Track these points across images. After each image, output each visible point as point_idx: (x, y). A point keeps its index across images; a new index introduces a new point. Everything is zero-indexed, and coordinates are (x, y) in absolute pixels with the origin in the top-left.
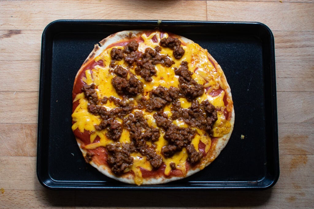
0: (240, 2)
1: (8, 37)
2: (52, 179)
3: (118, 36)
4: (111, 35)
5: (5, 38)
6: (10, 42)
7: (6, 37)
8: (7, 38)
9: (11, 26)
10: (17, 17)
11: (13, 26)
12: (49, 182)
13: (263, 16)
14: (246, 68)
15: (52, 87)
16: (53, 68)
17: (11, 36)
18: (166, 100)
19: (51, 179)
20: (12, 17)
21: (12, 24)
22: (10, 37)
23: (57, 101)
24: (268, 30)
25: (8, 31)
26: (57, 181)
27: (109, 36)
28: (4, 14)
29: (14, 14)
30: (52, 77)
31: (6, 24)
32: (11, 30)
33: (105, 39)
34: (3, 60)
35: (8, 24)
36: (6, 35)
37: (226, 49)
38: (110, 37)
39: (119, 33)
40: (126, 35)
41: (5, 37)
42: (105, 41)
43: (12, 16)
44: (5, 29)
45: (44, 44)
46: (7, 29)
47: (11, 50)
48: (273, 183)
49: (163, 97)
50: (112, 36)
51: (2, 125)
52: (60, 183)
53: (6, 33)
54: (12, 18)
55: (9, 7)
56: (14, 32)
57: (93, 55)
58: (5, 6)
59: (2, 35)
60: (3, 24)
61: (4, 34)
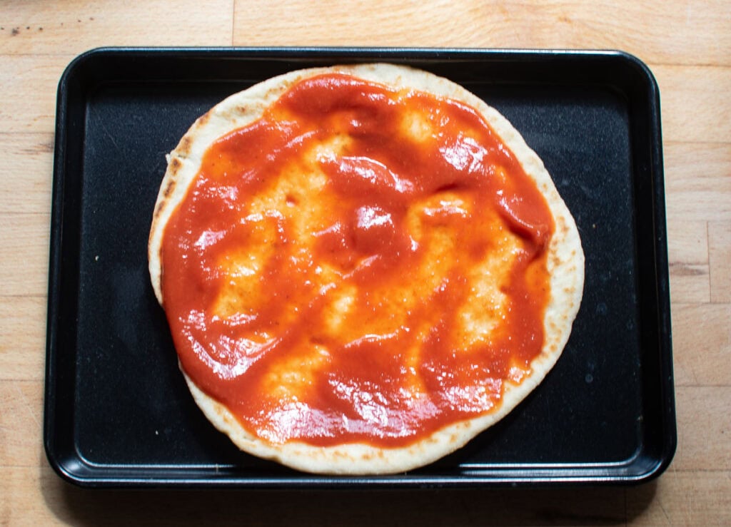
2: (85, 461)
3: (218, 116)
4: (198, 121)
7: (48, 151)
12: (74, 466)
14: (587, 170)
15: (83, 221)
16: (85, 173)
19: (82, 462)
23: (97, 258)
24: (642, 70)
26: (96, 465)
30: (85, 196)
33: (186, 135)
37: (536, 120)
38: (198, 127)
42: (188, 141)
45: (63, 109)
46: (49, 129)
48: (661, 466)
50: (201, 122)
52: (105, 471)
58: (45, 69)
59: (35, 147)
60: (39, 117)
61: (41, 143)
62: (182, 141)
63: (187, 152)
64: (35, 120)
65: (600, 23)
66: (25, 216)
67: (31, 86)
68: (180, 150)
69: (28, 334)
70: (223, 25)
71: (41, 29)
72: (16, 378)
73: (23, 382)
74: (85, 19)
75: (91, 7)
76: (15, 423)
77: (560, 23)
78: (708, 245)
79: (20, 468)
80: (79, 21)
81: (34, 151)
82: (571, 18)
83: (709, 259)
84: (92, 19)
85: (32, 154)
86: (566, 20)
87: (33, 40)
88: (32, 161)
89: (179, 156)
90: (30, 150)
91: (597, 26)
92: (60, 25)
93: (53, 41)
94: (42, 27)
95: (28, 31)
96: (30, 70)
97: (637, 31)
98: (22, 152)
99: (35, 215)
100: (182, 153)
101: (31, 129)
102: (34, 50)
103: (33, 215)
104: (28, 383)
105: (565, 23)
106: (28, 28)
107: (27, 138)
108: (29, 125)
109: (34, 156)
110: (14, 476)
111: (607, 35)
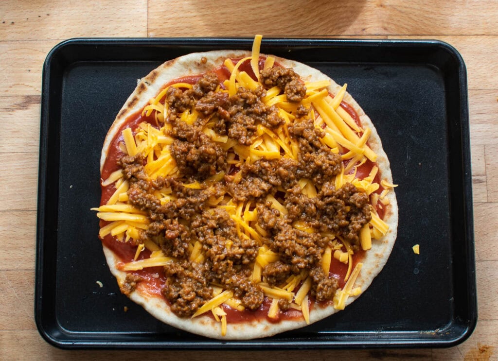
0: (448, 37)
1: (23, 109)
4: (166, 63)
5: (18, 111)
6: (28, 118)
7: (20, 109)
8: (20, 111)
9: (28, 89)
10: (39, 70)
11: (32, 89)
13: (491, 63)
17: (30, 107)
18: (271, 183)
20: (29, 71)
21: (30, 84)
22: (26, 109)
23: (71, 187)
25: (23, 97)
27: (162, 65)
28: (14, 65)
29: (33, 66)
31: (18, 84)
32: (28, 96)
33: (156, 70)
34: (15, 151)
35: (23, 84)
36: (18, 105)
38: (164, 67)
39: (183, 59)
40: (195, 63)
41: (17, 109)
42: (155, 74)
43: (30, 69)
44: (17, 94)
46: (20, 93)
47: (30, 133)
49: (265, 177)
50: (168, 64)
51: (17, 272)
53: (20, 101)
54: (30, 74)
55: (24, 53)
56: (35, 100)
57: (135, 101)
58: (16, 51)
59: (11, 106)
60: (13, 85)
61: (16, 103)
62: (151, 73)
63: (152, 81)
64: (11, 87)
65: (406, 7)
66: (5, 155)
67: (7, 64)
68: (148, 78)
69: (10, 238)
70: (141, 17)
71: (13, 23)
72: (4, 269)
73: (8, 271)
74: (43, 14)
75: (47, 6)
76: (4, 300)
77: (377, 8)
78: (485, 162)
79: (8, 331)
80: (40, 17)
81: (10, 109)
82: (386, 4)
83: (486, 172)
84: (48, 15)
85: (9, 111)
86: (381, 6)
87: (7, 31)
88: (9, 116)
89: (146, 82)
90: (8, 109)
91: (404, 10)
92: (26, 20)
93: (22, 31)
94: (14, 22)
95: (3, 25)
96: (6, 52)
97: (432, 13)
98: (3, 110)
99: (13, 154)
100: (149, 82)
101: (8, 94)
102: (9, 37)
103: (11, 154)
104: (11, 272)
105: (381, 8)
106: (4, 22)
107: (5, 100)
108: (7, 91)
109: (10, 113)
110: (4, 337)
111: (411, 16)
